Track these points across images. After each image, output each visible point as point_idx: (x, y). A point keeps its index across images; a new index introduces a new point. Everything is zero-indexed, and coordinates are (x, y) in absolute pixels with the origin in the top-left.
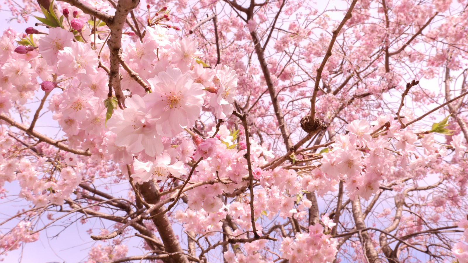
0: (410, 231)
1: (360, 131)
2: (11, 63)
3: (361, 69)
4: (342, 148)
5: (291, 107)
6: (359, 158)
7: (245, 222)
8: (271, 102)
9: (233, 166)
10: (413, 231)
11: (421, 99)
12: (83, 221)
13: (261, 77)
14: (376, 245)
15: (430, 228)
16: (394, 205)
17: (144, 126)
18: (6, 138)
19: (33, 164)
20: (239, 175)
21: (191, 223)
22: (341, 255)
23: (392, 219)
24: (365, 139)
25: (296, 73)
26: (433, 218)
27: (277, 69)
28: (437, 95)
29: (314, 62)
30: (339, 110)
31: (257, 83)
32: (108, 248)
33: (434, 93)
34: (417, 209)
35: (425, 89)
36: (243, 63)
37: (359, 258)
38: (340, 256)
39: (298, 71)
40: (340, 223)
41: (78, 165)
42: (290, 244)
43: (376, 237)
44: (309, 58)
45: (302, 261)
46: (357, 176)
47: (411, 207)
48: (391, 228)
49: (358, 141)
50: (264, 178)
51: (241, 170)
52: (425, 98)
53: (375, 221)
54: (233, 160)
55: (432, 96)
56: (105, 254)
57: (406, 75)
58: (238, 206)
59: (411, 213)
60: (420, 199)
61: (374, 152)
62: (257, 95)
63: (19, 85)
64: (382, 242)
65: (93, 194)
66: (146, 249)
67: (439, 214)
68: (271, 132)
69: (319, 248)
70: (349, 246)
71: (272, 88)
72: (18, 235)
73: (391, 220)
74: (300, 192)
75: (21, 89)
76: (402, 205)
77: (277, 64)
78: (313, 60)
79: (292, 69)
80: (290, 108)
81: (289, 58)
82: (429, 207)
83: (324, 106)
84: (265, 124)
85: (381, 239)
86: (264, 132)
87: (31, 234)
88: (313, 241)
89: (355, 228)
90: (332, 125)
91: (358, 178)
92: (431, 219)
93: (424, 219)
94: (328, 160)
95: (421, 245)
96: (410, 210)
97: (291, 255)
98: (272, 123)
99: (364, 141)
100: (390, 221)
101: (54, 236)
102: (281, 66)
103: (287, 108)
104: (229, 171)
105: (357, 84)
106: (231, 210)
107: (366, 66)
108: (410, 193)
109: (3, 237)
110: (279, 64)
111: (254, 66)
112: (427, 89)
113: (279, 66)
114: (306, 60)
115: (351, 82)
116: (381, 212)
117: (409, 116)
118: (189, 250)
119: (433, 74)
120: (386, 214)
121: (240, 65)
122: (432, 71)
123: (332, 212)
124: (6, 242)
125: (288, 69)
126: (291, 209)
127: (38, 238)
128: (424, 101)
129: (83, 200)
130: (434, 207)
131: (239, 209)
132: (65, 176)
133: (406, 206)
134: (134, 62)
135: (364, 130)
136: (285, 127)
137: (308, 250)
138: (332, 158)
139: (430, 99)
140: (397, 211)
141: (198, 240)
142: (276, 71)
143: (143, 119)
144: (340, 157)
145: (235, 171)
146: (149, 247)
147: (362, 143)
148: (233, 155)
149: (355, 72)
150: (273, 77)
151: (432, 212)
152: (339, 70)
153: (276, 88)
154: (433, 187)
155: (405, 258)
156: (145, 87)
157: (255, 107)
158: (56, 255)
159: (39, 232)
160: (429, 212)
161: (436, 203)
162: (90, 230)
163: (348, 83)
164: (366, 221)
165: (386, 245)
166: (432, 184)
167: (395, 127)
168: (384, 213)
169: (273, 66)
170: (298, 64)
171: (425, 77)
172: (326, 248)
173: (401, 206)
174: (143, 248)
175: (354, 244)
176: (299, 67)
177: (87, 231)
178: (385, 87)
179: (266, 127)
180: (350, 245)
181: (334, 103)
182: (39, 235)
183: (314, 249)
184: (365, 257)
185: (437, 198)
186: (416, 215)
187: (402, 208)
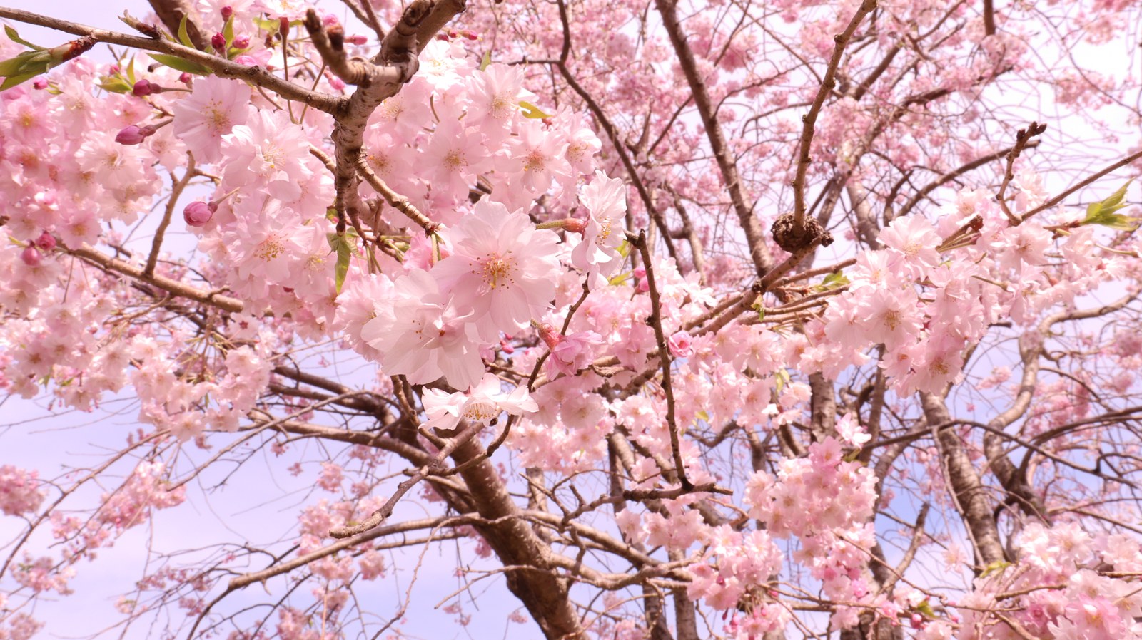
0: (1058, 418)
1: (912, 243)
2: (96, 141)
3: (924, 30)
4: (872, 282)
5: (754, 132)
6: (911, 305)
7: (659, 440)
8: (702, 125)
9: (623, 333)
10: (1065, 417)
11: (1077, 95)
12: (279, 448)
13: (675, 69)
14: (978, 454)
15: (1109, 410)
16: (1019, 359)
17: (442, 333)
18: (97, 298)
19: (162, 345)
20: (638, 351)
21: (534, 449)
22: (893, 482)
23: (1014, 390)
24: (924, 259)
25: (761, 48)
26: (1116, 384)
27: (711, 41)
28: (1119, 83)
29: (804, 19)
30: (871, 137)
31: (664, 79)
32: (342, 505)
33: (1111, 78)
34: (1076, 365)
35: (1089, 72)
36: (626, 39)
37: (937, 487)
38: (890, 486)
39: (764, 43)
40: (888, 408)
41: (262, 338)
42: (767, 488)
43: (976, 439)
44: (790, 11)
45: (797, 523)
46: (908, 344)
47: (1061, 360)
48: (1010, 414)
49: (908, 266)
50: (697, 354)
51: (642, 339)
52: (1088, 92)
53: (972, 399)
54: (623, 318)
55: (1106, 87)
56: (338, 520)
57: (1039, 36)
58: (641, 405)
59: (1062, 375)
60: (1080, 342)
61: (946, 290)
62: (666, 111)
63: (118, 188)
64: (989, 448)
65: (295, 382)
66: (431, 499)
67: (1131, 372)
68: (707, 199)
69: (835, 493)
70: (912, 460)
71: (704, 96)
72: (139, 494)
73: (1011, 393)
74: (781, 367)
75: (124, 195)
76: (1037, 358)
77: (712, 31)
78: (801, 13)
79: (750, 41)
80: (751, 137)
81: (741, 13)
82: (1105, 356)
83: (833, 129)
84: (691, 180)
85: (987, 443)
86: (691, 199)
87: (168, 491)
88: (820, 479)
89: (924, 419)
90: (855, 173)
91: (911, 348)
92: (1111, 387)
93: (1094, 387)
94: (842, 313)
95: (1086, 448)
96: (1058, 366)
97: (771, 511)
98: (709, 175)
99: (923, 266)
100: (1008, 395)
101: (217, 484)
102: (720, 34)
103: (742, 137)
104: (616, 344)
105: (915, 67)
106: (624, 415)
107: (936, 21)
108: (1057, 328)
109: (109, 499)
110: (715, 30)
111: (655, 41)
112: (1092, 69)
113: (717, 35)
114: (783, 16)
115: (899, 61)
116: (988, 376)
117: (1031, 188)
118: (530, 495)
119: (1110, 30)
120: (999, 381)
121: (620, 45)
122: (1107, 23)
123: (868, 385)
124: (117, 509)
125: (739, 41)
126: (766, 407)
127: (184, 497)
128: (1086, 100)
129: (275, 399)
130: (1117, 357)
131: (642, 411)
132: (236, 366)
133: (1048, 357)
134: (382, 131)
135: (921, 240)
136: (741, 188)
137: (809, 498)
138: (849, 307)
139: (1101, 94)
140: (1025, 372)
141: (553, 491)
142: (709, 47)
143: (437, 318)
144: (868, 305)
145: (630, 343)
146: (437, 496)
147: (916, 270)
148: (621, 306)
149: (907, 39)
150: (702, 64)
151: (1114, 368)
152: (868, 34)
153: (711, 91)
154: (1114, 309)
155: (1047, 480)
156: (424, 225)
157: (665, 143)
158: (227, 528)
159: (186, 485)
160: (1106, 368)
161: (1122, 347)
162: (297, 466)
163: (891, 65)
164: (948, 401)
165: (999, 457)
166: (1110, 302)
167: (994, 228)
168: (993, 378)
169: (703, 37)
170: (763, 27)
171: (1089, 40)
172: (851, 493)
173: (1034, 360)
174: (424, 497)
175: (924, 455)
176: (767, 34)
177: (290, 469)
178: (984, 70)
179: (694, 186)
180: (915, 457)
181: (857, 120)
182: (184, 490)
183: (821, 497)
184: (948, 491)
185: (1124, 337)
186: (1073, 379)
187: (1037, 364)
